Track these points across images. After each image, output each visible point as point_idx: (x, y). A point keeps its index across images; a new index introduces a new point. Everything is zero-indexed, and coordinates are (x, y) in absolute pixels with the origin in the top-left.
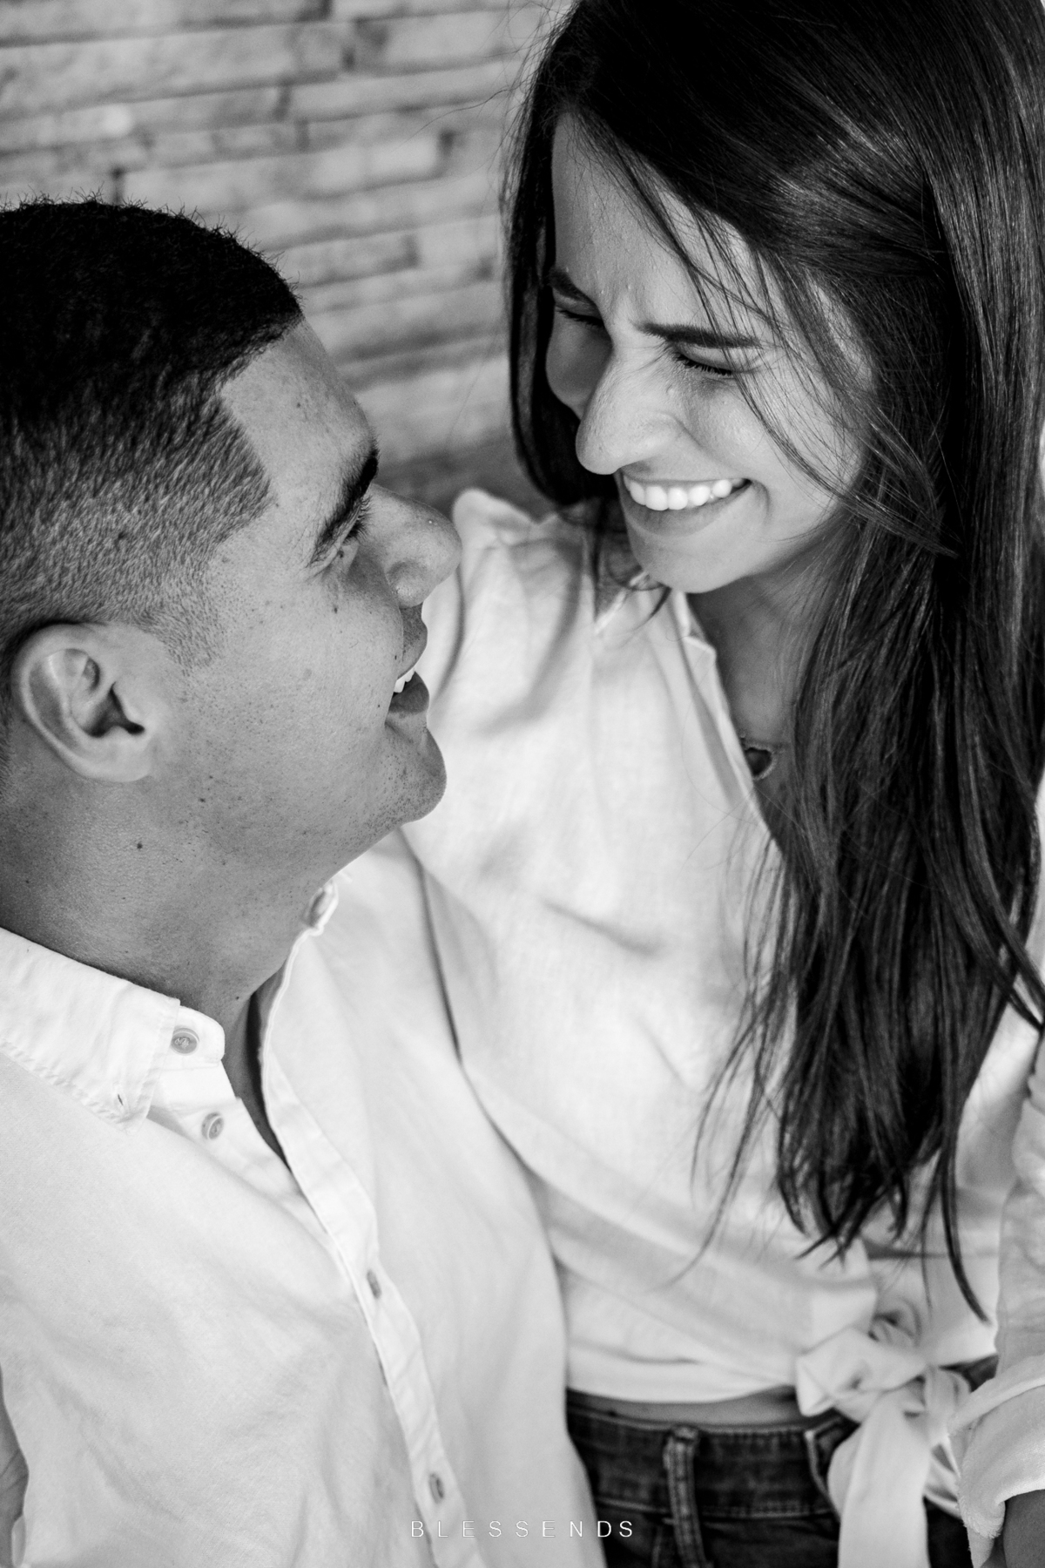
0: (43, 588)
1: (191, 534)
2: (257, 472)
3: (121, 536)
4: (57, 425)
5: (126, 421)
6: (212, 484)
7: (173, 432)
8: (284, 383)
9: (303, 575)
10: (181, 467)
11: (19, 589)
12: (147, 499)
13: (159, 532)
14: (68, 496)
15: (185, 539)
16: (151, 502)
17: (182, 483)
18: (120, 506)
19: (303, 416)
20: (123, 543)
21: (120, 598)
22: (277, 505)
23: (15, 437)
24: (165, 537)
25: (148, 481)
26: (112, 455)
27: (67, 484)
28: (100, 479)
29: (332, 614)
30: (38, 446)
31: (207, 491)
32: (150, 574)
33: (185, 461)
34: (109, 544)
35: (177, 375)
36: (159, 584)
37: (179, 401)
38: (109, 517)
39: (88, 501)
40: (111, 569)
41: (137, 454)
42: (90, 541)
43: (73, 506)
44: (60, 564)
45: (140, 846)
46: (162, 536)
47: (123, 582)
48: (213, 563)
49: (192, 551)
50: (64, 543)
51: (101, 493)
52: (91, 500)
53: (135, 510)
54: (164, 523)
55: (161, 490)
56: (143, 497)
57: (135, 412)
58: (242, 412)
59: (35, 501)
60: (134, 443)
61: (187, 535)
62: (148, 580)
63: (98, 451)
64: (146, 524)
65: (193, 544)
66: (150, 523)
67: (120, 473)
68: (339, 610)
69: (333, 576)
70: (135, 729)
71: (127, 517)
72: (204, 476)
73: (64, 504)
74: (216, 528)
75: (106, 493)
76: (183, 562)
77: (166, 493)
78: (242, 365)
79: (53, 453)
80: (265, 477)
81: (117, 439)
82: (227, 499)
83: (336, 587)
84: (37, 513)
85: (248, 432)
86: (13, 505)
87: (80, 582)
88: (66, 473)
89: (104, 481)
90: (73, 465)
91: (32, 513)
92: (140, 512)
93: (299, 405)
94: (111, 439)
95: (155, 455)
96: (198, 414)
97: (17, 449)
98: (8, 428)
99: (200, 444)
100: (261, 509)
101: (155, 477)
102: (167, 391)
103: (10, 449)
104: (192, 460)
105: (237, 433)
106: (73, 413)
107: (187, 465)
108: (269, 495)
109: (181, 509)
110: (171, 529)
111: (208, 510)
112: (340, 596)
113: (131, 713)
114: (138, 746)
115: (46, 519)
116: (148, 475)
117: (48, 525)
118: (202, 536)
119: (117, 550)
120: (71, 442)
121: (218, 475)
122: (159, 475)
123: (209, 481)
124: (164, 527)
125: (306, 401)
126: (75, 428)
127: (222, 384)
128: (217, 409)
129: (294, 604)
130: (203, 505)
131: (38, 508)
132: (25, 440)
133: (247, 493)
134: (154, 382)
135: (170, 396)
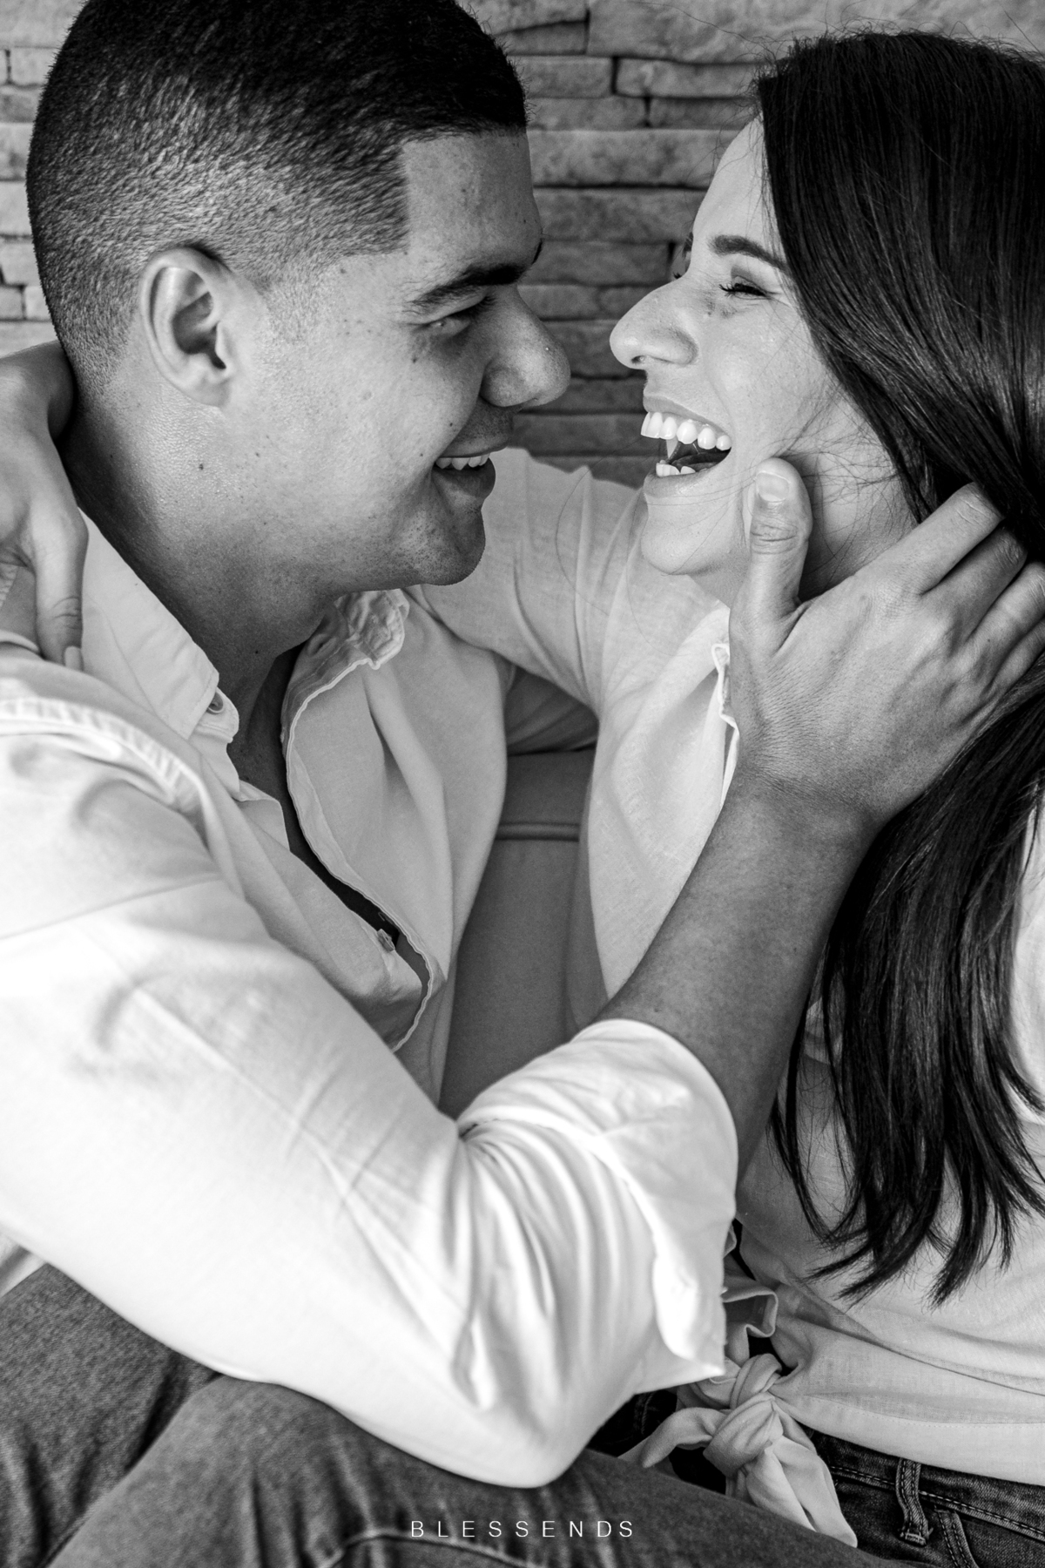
0: (197, 218)
1: (326, 237)
2: (402, 220)
3: (273, 209)
4: (267, 102)
5: (319, 128)
6: (361, 209)
7: (349, 154)
8: (460, 168)
9: (398, 317)
10: (341, 182)
11: (181, 210)
12: (304, 192)
13: (302, 221)
14: (248, 158)
15: (319, 239)
16: (305, 196)
17: (338, 194)
18: (281, 186)
19: (463, 200)
20: (271, 215)
21: (250, 256)
22: (406, 253)
23: (232, 96)
24: (305, 229)
25: (312, 179)
26: (294, 146)
27: (251, 149)
28: (276, 159)
29: (410, 362)
30: (245, 110)
31: (353, 212)
32: (281, 250)
33: (347, 181)
34: (261, 210)
35: (377, 115)
36: (285, 262)
37: (368, 134)
38: (269, 191)
39: (259, 170)
40: (253, 230)
41: (313, 156)
42: (247, 201)
43: (247, 168)
44: (218, 206)
45: (201, 467)
46: (303, 227)
47: (258, 245)
48: (334, 268)
49: (322, 249)
50: (228, 192)
51: (271, 170)
52: (262, 170)
53: (291, 195)
54: (309, 217)
55: (318, 191)
56: (301, 189)
57: (329, 125)
58: (413, 170)
59: (220, 151)
60: (314, 148)
61: (322, 236)
62: (277, 254)
63: (285, 137)
64: (295, 210)
65: (325, 245)
66: (298, 211)
67: (293, 161)
68: (417, 363)
69: (426, 334)
70: (218, 364)
71: (283, 197)
72: (357, 199)
73: (242, 163)
74: (348, 242)
75: (275, 171)
76: (311, 255)
77: (321, 195)
78: (434, 136)
79: (252, 122)
80: (407, 226)
81: (305, 135)
82: (367, 227)
83: (424, 344)
84: (219, 160)
85: (410, 187)
86: (206, 143)
87: (227, 227)
88: (253, 141)
89: (276, 163)
90: (262, 138)
91: (216, 157)
92: (294, 199)
93: (464, 191)
94: (300, 134)
95: (325, 162)
96: (377, 153)
97: (229, 105)
98: (231, 87)
99: (367, 175)
100: (391, 249)
101: (318, 179)
102: (362, 123)
103: (224, 102)
104: (354, 182)
105: (400, 182)
106: (283, 101)
107: (348, 184)
108: (402, 242)
109: (326, 214)
110: (312, 225)
111: (348, 227)
112: (424, 352)
113: (220, 351)
114: (214, 377)
115: (224, 167)
116: (314, 174)
117: (223, 172)
118: (334, 243)
119: (264, 218)
120: (270, 122)
121: (368, 205)
122: (322, 180)
123: (359, 205)
124: (307, 220)
125: (473, 191)
126: (279, 113)
127: (409, 141)
128: (393, 155)
129: (379, 335)
130: (346, 221)
131: (222, 156)
132: (239, 102)
133: (385, 230)
134: (355, 112)
135: (363, 127)
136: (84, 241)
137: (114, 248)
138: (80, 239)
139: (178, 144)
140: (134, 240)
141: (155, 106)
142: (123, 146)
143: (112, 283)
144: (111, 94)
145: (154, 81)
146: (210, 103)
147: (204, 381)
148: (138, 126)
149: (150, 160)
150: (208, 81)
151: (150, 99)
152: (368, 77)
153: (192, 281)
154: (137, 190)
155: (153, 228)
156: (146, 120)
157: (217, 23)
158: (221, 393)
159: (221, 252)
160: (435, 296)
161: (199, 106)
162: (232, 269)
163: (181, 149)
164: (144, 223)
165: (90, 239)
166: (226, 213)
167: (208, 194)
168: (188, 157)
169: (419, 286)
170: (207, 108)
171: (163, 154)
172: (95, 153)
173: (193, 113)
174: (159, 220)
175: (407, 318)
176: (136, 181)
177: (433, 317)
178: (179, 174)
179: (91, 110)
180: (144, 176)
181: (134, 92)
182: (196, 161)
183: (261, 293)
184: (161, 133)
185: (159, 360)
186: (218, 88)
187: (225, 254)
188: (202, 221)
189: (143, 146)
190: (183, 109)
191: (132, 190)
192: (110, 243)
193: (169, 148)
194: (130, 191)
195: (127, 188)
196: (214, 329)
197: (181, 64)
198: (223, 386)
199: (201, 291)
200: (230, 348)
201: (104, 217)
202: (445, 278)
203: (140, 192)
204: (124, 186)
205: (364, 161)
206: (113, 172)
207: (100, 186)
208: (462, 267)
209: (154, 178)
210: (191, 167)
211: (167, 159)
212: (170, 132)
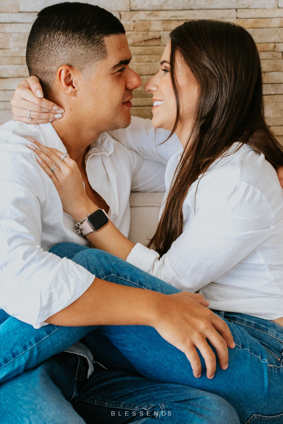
1: (92, 58)
3: (81, 54)
4: (77, 34)
5: (88, 37)
6: (98, 52)
7: (94, 41)
8: (116, 41)
9: (108, 72)
14: (75, 45)
16: (87, 51)
17: (93, 49)
18: (82, 49)
22: (108, 59)
26: (84, 41)
27: (75, 43)
28: (80, 44)
29: (112, 82)
30: (73, 36)
31: (97, 52)
34: (79, 55)
35: (98, 33)
36: (85, 64)
38: (80, 51)
40: (78, 59)
41: (88, 42)
42: (76, 53)
44: (70, 55)
45: (71, 110)
46: (87, 57)
47: (79, 62)
48: (94, 64)
50: (72, 52)
52: (78, 47)
53: (84, 51)
55: (90, 49)
56: (86, 49)
57: (90, 36)
58: (107, 43)
59: (70, 44)
62: (83, 63)
63: (82, 40)
64: (86, 54)
65: (92, 60)
67: (84, 44)
69: (114, 75)
70: (74, 88)
73: (74, 46)
74: (97, 59)
75: (81, 47)
76: (90, 62)
78: (110, 36)
79: (75, 38)
80: (107, 54)
82: (100, 55)
83: (114, 78)
84: (69, 46)
85: (107, 46)
86: (66, 43)
87: (73, 59)
88: (76, 41)
90: (77, 41)
94: (84, 39)
95: (90, 43)
96: (100, 40)
97: (70, 35)
98: (69, 32)
99: (98, 45)
100: (105, 59)
101: (89, 47)
102: (96, 35)
103: (69, 35)
104: (96, 47)
105: (105, 46)
106: (80, 33)
107: (95, 47)
108: (107, 57)
109: (92, 54)
110: (89, 56)
111: (96, 55)
112: (114, 80)
113: (74, 84)
114: (73, 90)
116: (88, 46)
117: (70, 48)
118: (94, 59)
119: (80, 57)
120: (78, 37)
121: (99, 51)
122: (90, 47)
123: (98, 51)
124: (88, 55)
125: (119, 46)
126: (80, 35)
127: (105, 37)
128: (103, 40)
129: (105, 77)
130: (96, 54)
131: (70, 45)
132: (72, 34)
133: (104, 55)
134: (94, 33)
135: (96, 36)
137: (50, 68)
138: (42, 67)
139: (61, 45)
140: (54, 65)
141: (55, 38)
142: (49, 47)
143: (50, 75)
144: (45, 37)
145: (54, 33)
147: (72, 91)
148: (52, 43)
149: (55, 49)
150: (65, 31)
152: (95, 26)
153: (67, 71)
154: (53, 55)
155: (58, 62)
156: (53, 41)
157: (64, 20)
158: (75, 94)
159: (72, 65)
160: (115, 67)
161: (64, 36)
162: (75, 68)
163: (61, 46)
164: (56, 61)
165: (44, 66)
166: (72, 56)
167: (68, 53)
168: (63, 47)
169: (111, 65)
170: (66, 37)
171: (58, 47)
172: (43, 49)
173: (63, 38)
174: (59, 60)
175: (110, 72)
176: (53, 53)
177: (115, 72)
178: (62, 50)
179: (41, 41)
180: (54, 52)
181: (50, 36)
182: (65, 47)
183: (81, 72)
184: (57, 43)
185: (62, 88)
186: (67, 33)
187: (73, 65)
189: (53, 46)
190: (61, 38)
191: (52, 55)
192: (48, 67)
193: (59, 46)
194: (52, 56)
195: (51, 55)
196: (72, 81)
197: (59, 29)
198: (76, 91)
199: (69, 73)
200: (76, 84)
201: (47, 62)
202: (116, 63)
203: (54, 56)
204: (50, 55)
205: (97, 42)
206: (48, 52)
207: (45, 56)
208: (119, 61)
209: (57, 52)
210: (64, 49)
212: (59, 43)
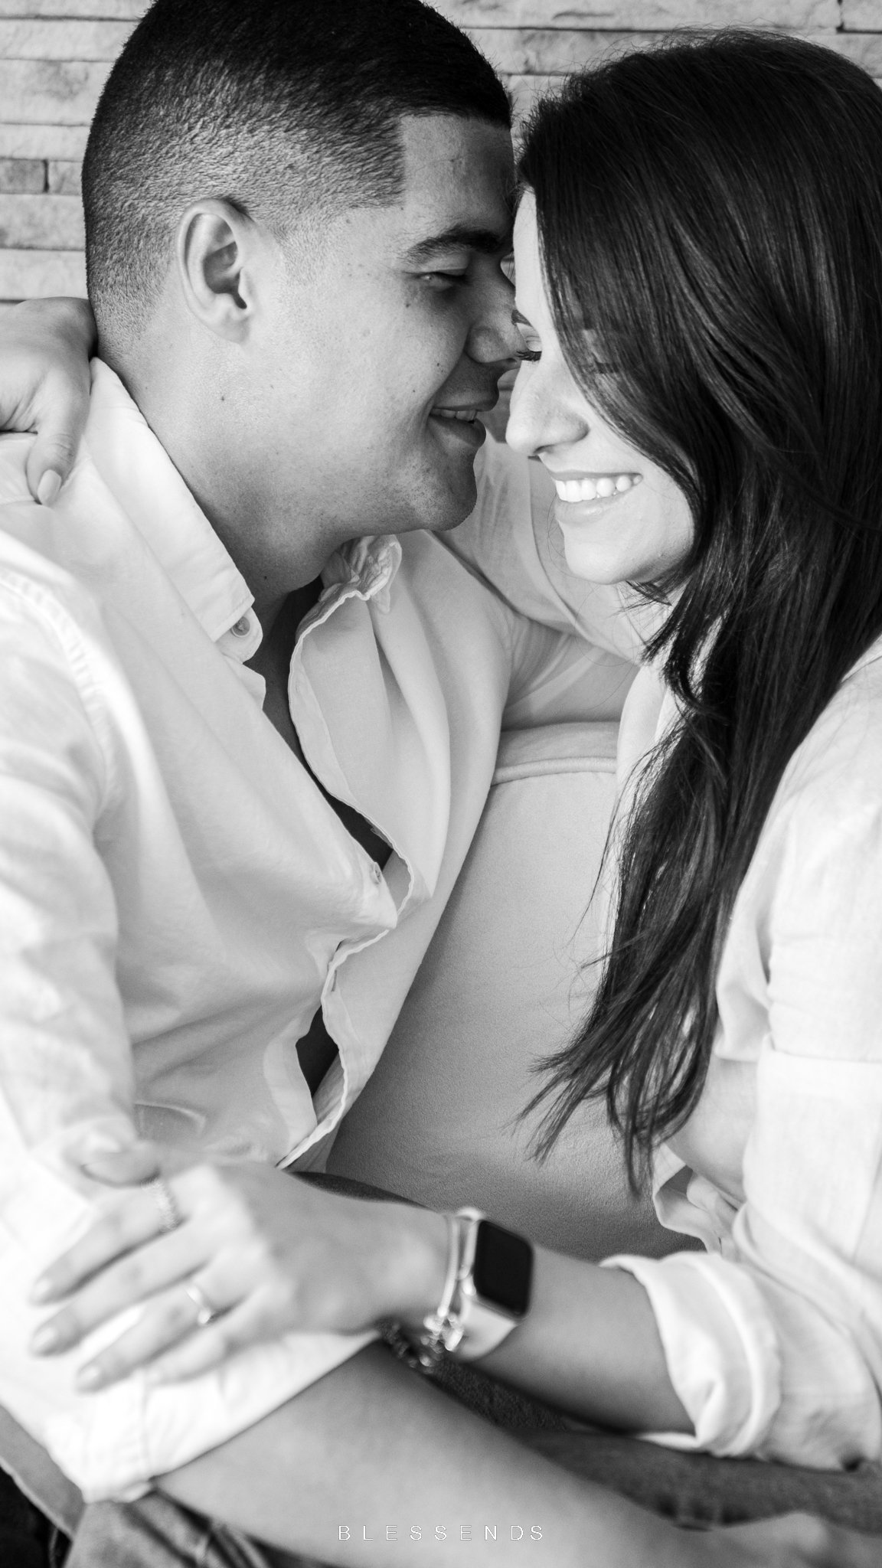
0: (227, 175)
1: (335, 192)
2: (399, 179)
3: (291, 167)
4: (289, 79)
6: (365, 168)
7: (356, 122)
8: (450, 142)
10: (347, 145)
11: (214, 169)
12: (317, 152)
13: (315, 177)
14: (271, 123)
15: (329, 193)
16: (318, 155)
17: (347, 154)
18: (298, 146)
20: (289, 171)
21: (271, 208)
22: (402, 208)
23: (259, 74)
24: (317, 184)
25: (324, 142)
27: (273, 116)
28: (294, 123)
29: (403, 306)
31: (358, 170)
32: (297, 203)
33: (354, 144)
34: (281, 168)
35: (380, 93)
36: (300, 213)
37: (372, 107)
38: (287, 151)
39: (280, 134)
40: (274, 185)
41: (326, 121)
42: (269, 159)
43: (270, 132)
44: (245, 164)
45: (223, 399)
46: (316, 182)
47: (278, 197)
48: (341, 219)
49: (331, 203)
50: (253, 152)
53: (306, 155)
54: (321, 174)
55: (329, 152)
56: (315, 150)
58: (410, 139)
59: (249, 117)
60: (326, 116)
61: (332, 191)
62: (294, 206)
63: (303, 106)
64: (310, 167)
65: (334, 199)
66: (312, 169)
67: (308, 126)
68: (410, 307)
69: (418, 284)
70: (241, 304)
71: (299, 157)
72: (362, 160)
73: (266, 127)
74: (354, 197)
75: (293, 134)
76: (321, 207)
77: (331, 154)
78: (427, 114)
79: (275, 94)
80: (403, 186)
81: (319, 105)
82: (370, 184)
83: (415, 293)
84: (247, 125)
85: (407, 153)
86: (236, 112)
87: (252, 182)
88: (276, 110)
89: (297, 126)
90: (283, 106)
91: (244, 123)
92: (308, 157)
93: (452, 161)
94: (315, 104)
95: (336, 127)
96: (379, 123)
97: (257, 81)
98: (259, 67)
99: (370, 140)
100: (390, 203)
101: (329, 142)
102: (368, 98)
103: (254, 78)
104: (360, 146)
105: (399, 149)
106: (303, 78)
107: (354, 147)
108: (399, 199)
109: (336, 172)
110: (323, 180)
111: (354, 183)
112: (416, 300)
113: (242, 291)
114: (236, 314)
115: (251, 131)
116: (326, 137)
117: (250, 135)
118: (341, 197)
119: (284, 174)
120: (290, 94)
121: (372, 165)
122: (333, 143)
123: (363, 166)
124: (319, 177)
125: (461, 163)
126: (298, 87)
127: (406, 115)
128: (393, 127)
129: (377, 278)
130: (351, 178)
131: (250, 122)
132: (265, 78)
133: (385, 187)
134: (362, 88)
135: (368, 102)
136: (129, 206)
137: (156, 206)
138: (127, 204)
139: (213, 114)
140: (174, 198)
141: (195, 85)
142: (167, 120)
143: (153, 240)
144: (159, 80)
145: (195, 65)
146: (241, 80)
147: (228, 317)
148: (181, 102)
149: (190, 129)
150: (240, 61)
151: (190, 81)
152: (374, 62)
153: (223, 230)
154: (177, 156)
155: (191, 187)
156: (187, 97)
157: (249, 19)
158: (242, 330)
159: (246, 205)
160: (428, 247)
161: (232, 83)
162: (255, 220)
163: (215, 119)
164: (183, 183)
165: (136, 202)
166: (252, 170)
167: (237, 154)
168: (222, 124)
169: (412, 237)
170: (238, 85)
171: (200, 123)
172: (143, 129)
173: (226, 88)
174: (195, 180)
175: (403, 267)
176: (177, 148)
177: (425, 269)
178: (213, 139)
179: (141, 95)
180: (184, 143)
181: (178, 77)
182: (228, 127)
183: (279, 242)
184: (200, 106)
185: (190, 297)
186: (248, 68)
187: (249, 206)
188: (230, 177)
189: (184, 118)
190: (219, 85)
191: (174, 155)
192: (152, 204)
193: (206, 118)
194: (171, 157)
195: (170, 155)
196: (238, 276)
197: (218, 51)
198: (244, 323)
199: (228, 241)
200: (251, 291)
201: (149, 182)
202: (435, 232)
203: (180, 157)
204: (167, 153)
205: (369, 128)
206: (158, 143)
207: (145, 156)
208: (449, 225)
209: (192, 143)
210: (223, 132)
211: (204, 127)
212: (207, 104)
